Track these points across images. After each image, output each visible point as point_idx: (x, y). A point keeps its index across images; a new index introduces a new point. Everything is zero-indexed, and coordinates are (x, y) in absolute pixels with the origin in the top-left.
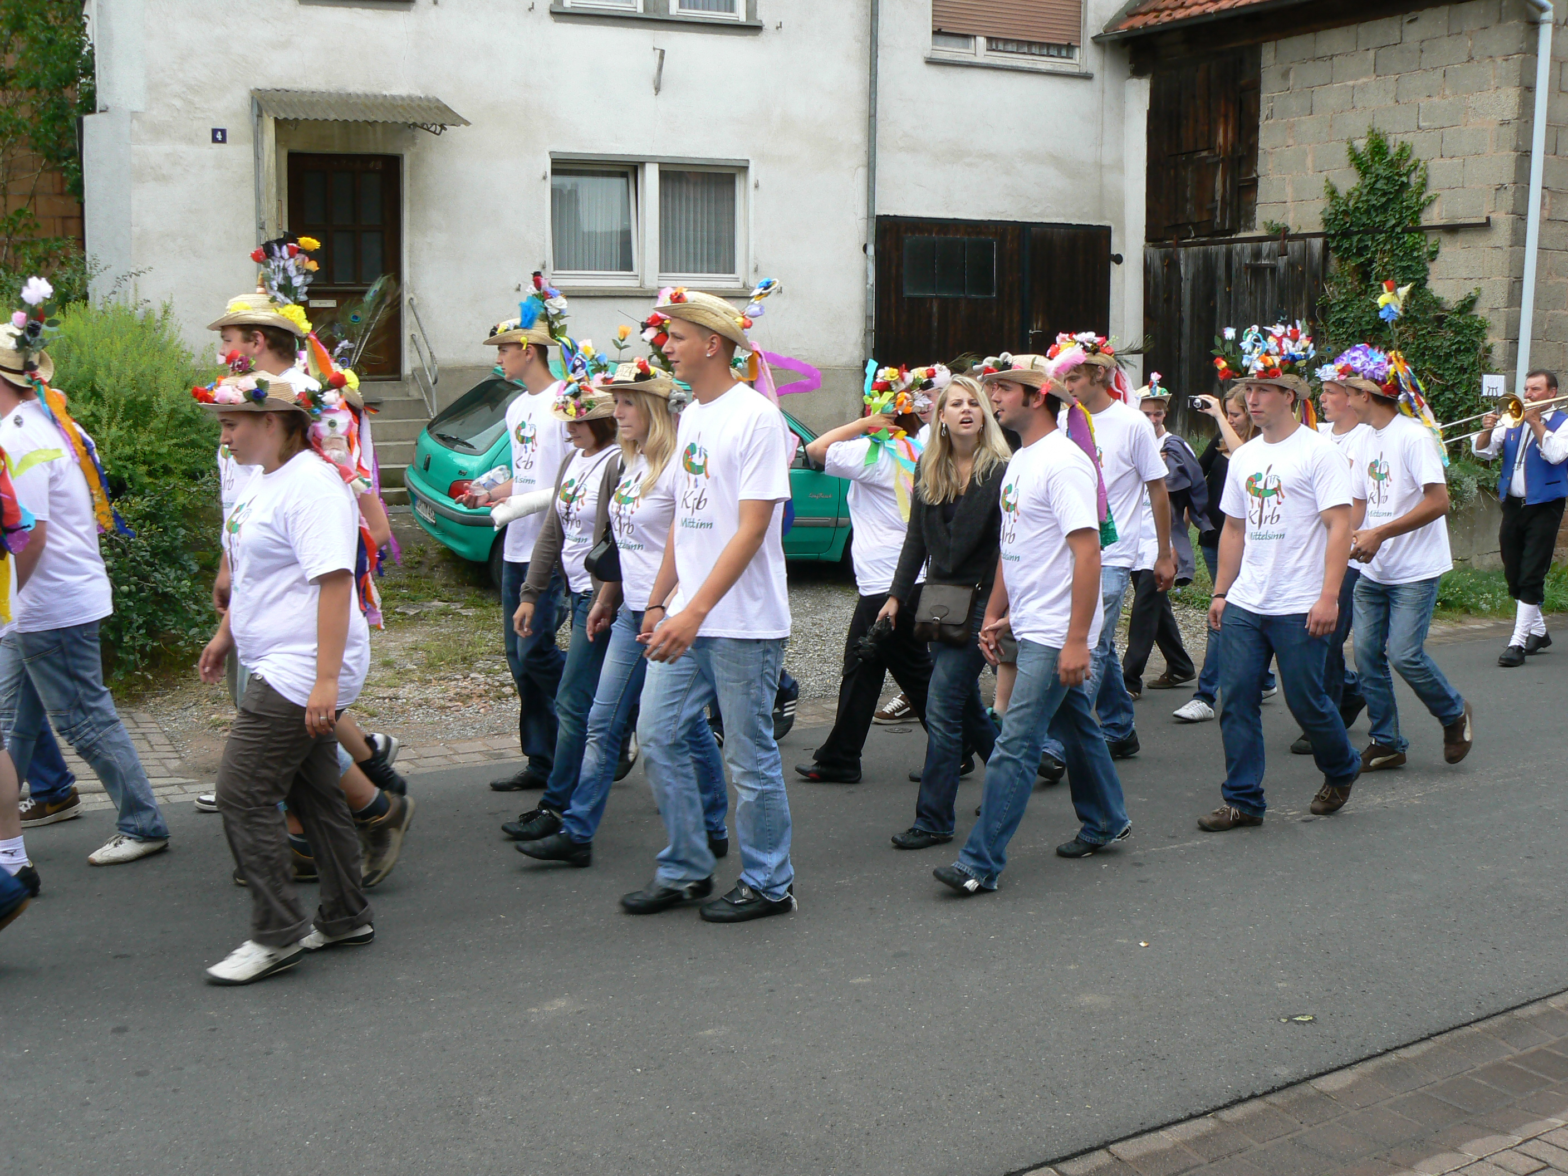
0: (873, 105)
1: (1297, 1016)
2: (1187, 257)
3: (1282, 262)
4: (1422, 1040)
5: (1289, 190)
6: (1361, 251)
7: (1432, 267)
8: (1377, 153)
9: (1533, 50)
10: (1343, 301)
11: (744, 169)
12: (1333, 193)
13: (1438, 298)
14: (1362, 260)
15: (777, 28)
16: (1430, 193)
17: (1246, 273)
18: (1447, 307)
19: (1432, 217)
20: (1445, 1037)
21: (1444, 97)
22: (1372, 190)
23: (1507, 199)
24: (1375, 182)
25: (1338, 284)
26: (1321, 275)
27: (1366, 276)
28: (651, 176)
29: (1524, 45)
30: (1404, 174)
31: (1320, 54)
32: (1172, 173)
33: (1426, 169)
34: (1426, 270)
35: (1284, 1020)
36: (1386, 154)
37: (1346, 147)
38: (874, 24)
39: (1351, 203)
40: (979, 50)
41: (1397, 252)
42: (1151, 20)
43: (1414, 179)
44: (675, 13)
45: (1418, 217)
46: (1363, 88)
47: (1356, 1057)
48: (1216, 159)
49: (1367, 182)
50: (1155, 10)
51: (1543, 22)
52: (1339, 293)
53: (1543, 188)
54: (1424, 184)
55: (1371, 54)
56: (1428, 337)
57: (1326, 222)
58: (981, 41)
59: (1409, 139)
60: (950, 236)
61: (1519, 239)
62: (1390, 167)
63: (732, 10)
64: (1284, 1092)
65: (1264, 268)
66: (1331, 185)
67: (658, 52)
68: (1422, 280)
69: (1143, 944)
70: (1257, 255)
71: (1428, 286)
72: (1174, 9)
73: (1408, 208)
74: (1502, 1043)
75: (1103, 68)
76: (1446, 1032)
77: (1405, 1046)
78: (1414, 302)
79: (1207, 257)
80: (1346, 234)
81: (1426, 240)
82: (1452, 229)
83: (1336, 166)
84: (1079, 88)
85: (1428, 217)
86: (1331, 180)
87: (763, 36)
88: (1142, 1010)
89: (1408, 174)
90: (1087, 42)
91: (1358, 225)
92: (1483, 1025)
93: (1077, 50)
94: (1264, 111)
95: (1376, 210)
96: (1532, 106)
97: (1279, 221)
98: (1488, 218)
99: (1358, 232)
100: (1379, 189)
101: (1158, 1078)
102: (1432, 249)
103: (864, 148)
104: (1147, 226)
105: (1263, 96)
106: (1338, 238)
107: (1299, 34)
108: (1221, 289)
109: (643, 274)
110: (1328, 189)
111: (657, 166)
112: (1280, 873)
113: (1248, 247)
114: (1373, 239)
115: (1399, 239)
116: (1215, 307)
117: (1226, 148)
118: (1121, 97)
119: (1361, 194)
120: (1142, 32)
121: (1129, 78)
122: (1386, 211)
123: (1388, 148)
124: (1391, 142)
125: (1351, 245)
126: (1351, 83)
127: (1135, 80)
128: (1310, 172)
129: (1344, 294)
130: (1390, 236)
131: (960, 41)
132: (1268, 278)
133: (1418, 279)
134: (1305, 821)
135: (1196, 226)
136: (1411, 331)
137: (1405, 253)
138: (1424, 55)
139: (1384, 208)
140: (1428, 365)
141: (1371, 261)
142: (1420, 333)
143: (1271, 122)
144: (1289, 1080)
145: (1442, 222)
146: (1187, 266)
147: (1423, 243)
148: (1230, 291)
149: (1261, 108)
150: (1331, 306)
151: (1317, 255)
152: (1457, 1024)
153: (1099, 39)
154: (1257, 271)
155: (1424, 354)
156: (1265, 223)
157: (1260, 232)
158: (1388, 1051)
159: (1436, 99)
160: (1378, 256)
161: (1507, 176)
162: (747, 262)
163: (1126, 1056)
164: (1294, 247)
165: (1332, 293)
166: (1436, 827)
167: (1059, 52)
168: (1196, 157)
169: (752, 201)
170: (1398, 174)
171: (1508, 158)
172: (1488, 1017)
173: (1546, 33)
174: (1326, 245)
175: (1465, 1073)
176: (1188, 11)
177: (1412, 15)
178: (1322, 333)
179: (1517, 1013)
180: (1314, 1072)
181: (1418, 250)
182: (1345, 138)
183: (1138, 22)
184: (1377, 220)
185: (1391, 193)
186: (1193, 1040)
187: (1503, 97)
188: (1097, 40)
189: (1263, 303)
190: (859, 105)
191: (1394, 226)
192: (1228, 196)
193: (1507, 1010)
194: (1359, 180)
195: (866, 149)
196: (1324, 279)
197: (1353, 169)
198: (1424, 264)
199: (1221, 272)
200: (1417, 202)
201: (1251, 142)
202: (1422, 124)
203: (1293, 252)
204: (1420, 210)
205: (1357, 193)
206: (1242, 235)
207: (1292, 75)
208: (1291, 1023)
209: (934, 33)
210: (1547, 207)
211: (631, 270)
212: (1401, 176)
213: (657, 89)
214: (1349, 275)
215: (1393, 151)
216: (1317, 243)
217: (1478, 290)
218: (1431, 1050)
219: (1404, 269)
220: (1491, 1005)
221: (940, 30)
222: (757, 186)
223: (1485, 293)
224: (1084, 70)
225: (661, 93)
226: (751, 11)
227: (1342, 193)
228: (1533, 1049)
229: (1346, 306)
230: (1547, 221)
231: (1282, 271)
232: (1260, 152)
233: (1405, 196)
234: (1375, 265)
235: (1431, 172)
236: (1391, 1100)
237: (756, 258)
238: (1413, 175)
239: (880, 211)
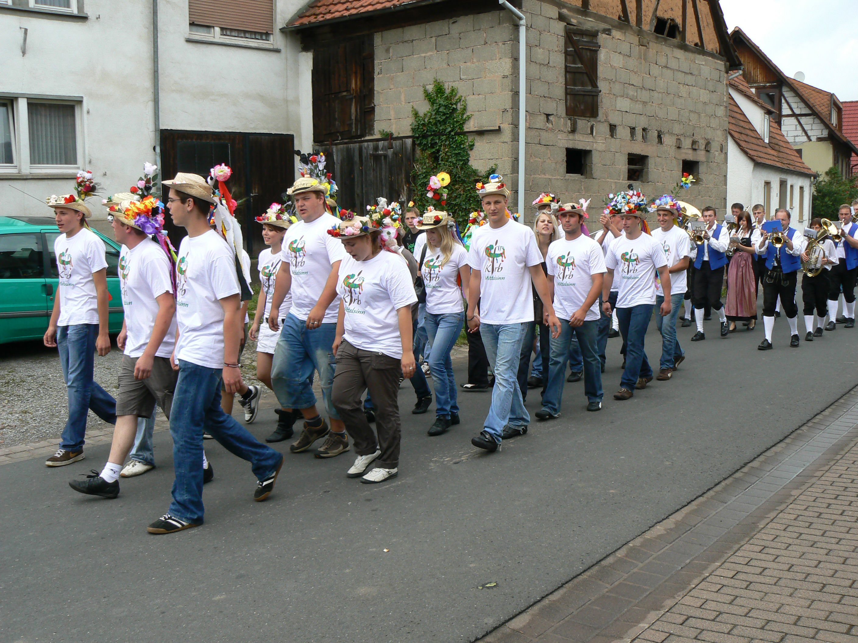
0: (156, 65)
1: (487, 584)
2: (337, 150)
3: (390, 152)
4: (559, 588)
5: (392, 113)
6: (433, 145)
7: (471, 153)
8: (439, 92)
9: (517, 40)
10: (424, 173)
11: (80, 102)
12: (416, 114)
13: (476, 170)
14: (434, 150)
15: (97, 18)
16: (468, 114)
17: (371, 159)
18: (480, 175)
19: (470, 126)
20: (570, 584)
21: (473, 63)
22: (438, 112)
23: (509, 117)
24: (439, 108)
25: (421, 163)
26: (412, 159)
27: (436, 159)
28: (22, 106)
29: (513, 37)
30: (454, 104)
31: (406, 39)
32: (327, 104)
33: (465, 101)
34: (468, 155)
35: (480, 588)
36: (444, 93)
37: (422, 89)
38: (155, 18)
39: (426, 120)
40: (216, 34)
41: (452, 145)
42: (312, 19)
43: (459, 106)
44: (33, 7)
45: (463, 127)
46: (430, 58)
47: (527, 605)
48: (351, 97)
49: (435, 108)
50: (314, 14)
51: (521, 25)
52: (422, 168)
53: (526, 111)
54: (465, 109)
55: (433, 39)
56: (471, 191)
57: (413, 130)
58: (217, 29)
59: (456, 85)
60: (204, 141)
61: (515, 138)
62: (447, 100)
63: (68, 6)
64: (494, 634)
65: (380, 155)
66: (415, 110)
67: (23, 30)
68: (467, 161)
69: (385, 550)
70: (376, 148)
71: (470, 163)
72: (325, 14)
73: (457, 122)
74: (601, 582)
75: (286, 46)
76: (570, 581)
77: (551, 593)
78: (463, 172)
79: (348, 150)
80: (425, 136)
81: (467, 139)
82: (481, 133)
83: (417, 100)
84: (273, 57)
85: (468, 126)
86: (415, 107)
87: (88, 23)
88: (396, 593)
89: (456, 104)
90: (277, 32)
91: (431, 131)
92: (588, 573)
93: (271, 36)
94: (377, 70)
95: (440, 123)
96: (518, 69)
97: (388, 130)
98: (499, 127)
99: (431, 135)
100: (441, 112)
101: (419, 637)
102: (470, 143)
103: (151, 90)
104: (314, 134)
105: (376, 62)
106: (420, 139)
107: (395, 28)
108: (357, 168)
109: (20, 166)
110: (413, 112)
111: (25, 100)
112: (451, 496)
113: (371, 144)
114: (439, 139)
115: (453, 139)
116: (354, 178)
117: (357, 91)
118: (296, 62)
119: (431, 114)
120: (308, 26)
121: (301, 52)
122: (445, 123)
123: (445, 89)
124: (446, 86)
125: (427, 142)
126: (423, 55)
127: (304, 53)
128: (403, 103)
129: (425, 169)
130: (448, 137)
131: (205, 29)
132: (383, 161)
133: (464, 160)
134: (455, 463)
135: (342, 134)
136: (462, 188)
137: (457, 146)
138: (462, 41)
139: (444, 122)
140: (472, 206)
141: (439, 151)
142: (467, 189)
143: (380, 76)
144: (495, 626)
145: (475, 129)
146: (337, 156)
147: (466, 141)
148: (362, 170)
149: (375, 68)
150: (418, 176)
151: (409, 148)
152: (575, 575)
153: (283, 30)
154: (376, 158)
155: (469, 200)
156: (379, 131)
157: (377, 136)
158: (543, 598)
159: (469, 64)
160: (442, 148)
161: (508, 105)
162: (84, 157)
163: (396, 625)
164: (397, 144)
165: (418, 168)
166: (526, 459)
167: (261, 37)
168: (340, 95)
169: (86, 121)
170: (451, 104)
171: (508, 95)
172: (589, 568)
173: (523, 31)
174: (414, 142)
175: (587, 604)
176: (333, 15)
177: (454, 19)
178: (414, 191)
179: (603, 563)
180: (507, 618)
181: (463, 144)
182: (421, 84)
183: (305, 21)
184: (441, 128)
185: (448, 114)
186: (432, 608)
187: (503, 63)
188: (282, 30)
189: (381, 174)
190: (148, 65)
191: (450, 132)
192: (358, 116)
193: (597, 563)
194: (430, 107)
195: (153, 91)
196: (414, 161)
197: (427, 101)
198: (467, 152)
199: (357, 158)
200: (462, 119)
201: (370, 87)
202: (462, 77)
203: (396, 147)
204: (464, 123)
205: (429, 114)
206: (367, 138)
207: (391, 51)
208: (485, 589)
209: (190, 24)
210: (528, 121)
211: (12, 162)
212: (452, 105)
213: (24, 53)
214: (427, 158)
215: (448, 91)
216: (409, 141)
217: (496, 165)
218: (565, 593)
219: (457, 154)
220: (589, 562)
221: (193, 22)
222: (88, 112)
223: (500, 166)
224: (275, 47)
225: (26, 55)
226: (80, 7)
227: (421, 114)
228: (616, 583)
229: (426, 175)
230: (529, 128)
231: (390, 157)
232: (375, 92)
233: (455, 115)
234: (441, 153)
235: (468, 102)
236: (553, 628)
237: (89, 155)
238: (459, 104)
239: (163, 127)
